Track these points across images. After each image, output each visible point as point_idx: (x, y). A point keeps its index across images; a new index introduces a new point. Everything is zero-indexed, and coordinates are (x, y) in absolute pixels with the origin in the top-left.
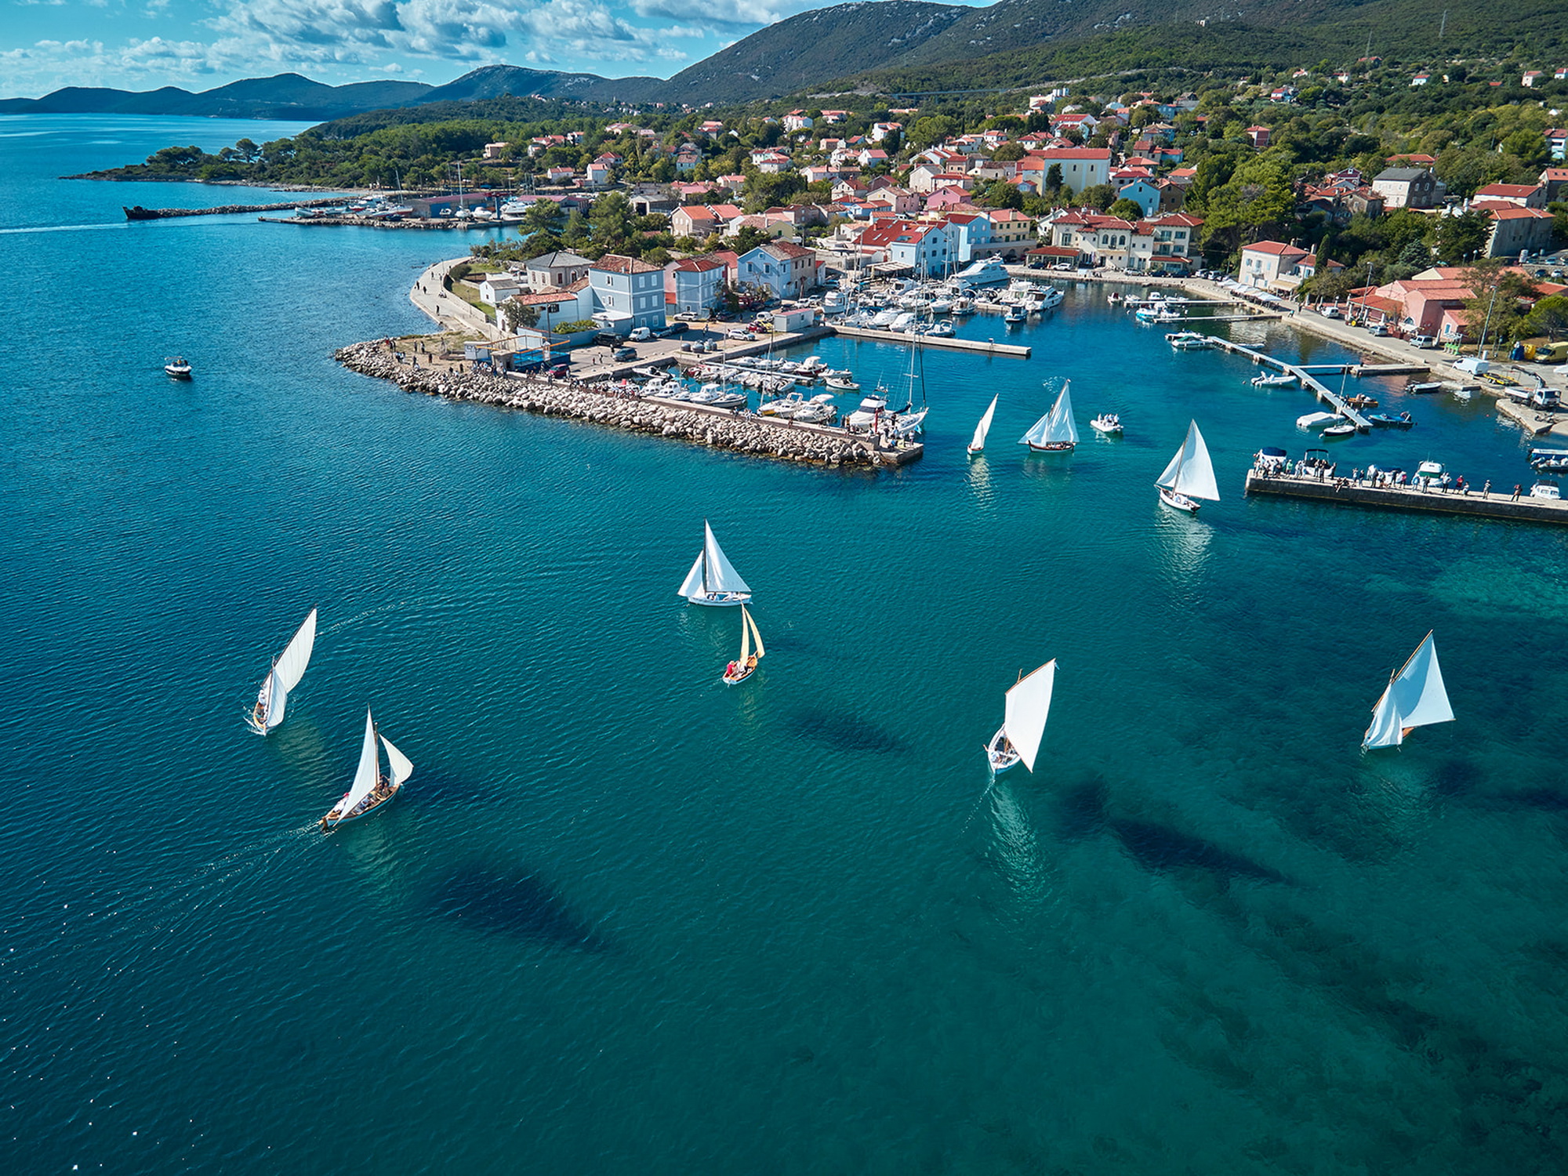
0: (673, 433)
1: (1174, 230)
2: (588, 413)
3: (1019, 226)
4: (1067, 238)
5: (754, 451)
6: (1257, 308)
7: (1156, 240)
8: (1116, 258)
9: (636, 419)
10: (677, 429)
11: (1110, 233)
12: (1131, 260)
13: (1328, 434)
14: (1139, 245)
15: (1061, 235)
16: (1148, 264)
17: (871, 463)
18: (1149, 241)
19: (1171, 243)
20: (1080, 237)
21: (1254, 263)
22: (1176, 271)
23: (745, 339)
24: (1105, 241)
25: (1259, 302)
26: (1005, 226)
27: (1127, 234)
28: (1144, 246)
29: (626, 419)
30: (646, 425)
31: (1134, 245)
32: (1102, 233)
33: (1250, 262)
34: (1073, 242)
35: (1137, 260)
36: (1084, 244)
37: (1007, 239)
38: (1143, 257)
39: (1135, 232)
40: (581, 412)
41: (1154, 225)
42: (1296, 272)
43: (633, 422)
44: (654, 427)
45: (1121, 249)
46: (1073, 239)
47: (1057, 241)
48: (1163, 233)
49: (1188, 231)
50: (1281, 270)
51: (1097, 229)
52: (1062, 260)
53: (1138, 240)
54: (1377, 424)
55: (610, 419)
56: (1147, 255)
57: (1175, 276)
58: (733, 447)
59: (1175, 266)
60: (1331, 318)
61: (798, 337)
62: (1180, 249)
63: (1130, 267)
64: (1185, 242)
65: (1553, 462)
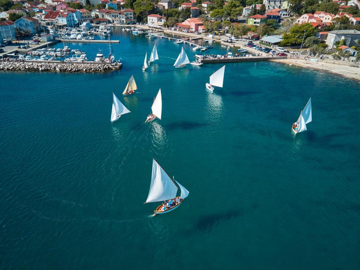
0: (43, 70)
1: (129, 13)
2: (6, 68)
3: (88, 13)
4: (103, 16)
5: (75, 71)
6: (157, 30)
7: (125, 15)
8: (117, 20)
9: (27, 67)
10: (45, 68)
11: (114, 14)
12: (120, 21)
13: (202, 51)
14: (122, 17)
15: (101, 15)
16: (125, 22)
17: (112, 69)
18: (124, 16)
19: (129, 16)
20: (106, 15)
21: (151, 20)
22: (132, 23)
23: (36, 44)
24: (113, 16)
25: (157, 28)
26: (84, 13)
27: (118, 14)
28: (123, 17)
29: (22, 68)
30: (32, 69)
31: (120, 17)
32: (112, 14)
33: (150, 19)
34: (105, 17)
35: (122, 21)
36: (107, 17)
37: (86, 17)
38: (123, 20)
39: (120, 14)
40: (3, 68)
41: (124, 12)
42: (161, 21)
43: (26, 68)
44: (35, 69)
45: (117, 18)
46: (104, 16)
47: (100, 17)
48: (126, 13)
49: (132, 13)
50: (158, 21)
51: (110, 13)
52: (103, 22)
53: (121, 16)
54: (208, 48)
55: (16, 69)
56: (124, 19)
57: (132, 24)
58: (67, 71)
59: (131, 22)
60: (174, 30)
61: (52, 43)
62: (131, 17)
63: (121, 22)
64: (132, 16)
65: (243, 51)
